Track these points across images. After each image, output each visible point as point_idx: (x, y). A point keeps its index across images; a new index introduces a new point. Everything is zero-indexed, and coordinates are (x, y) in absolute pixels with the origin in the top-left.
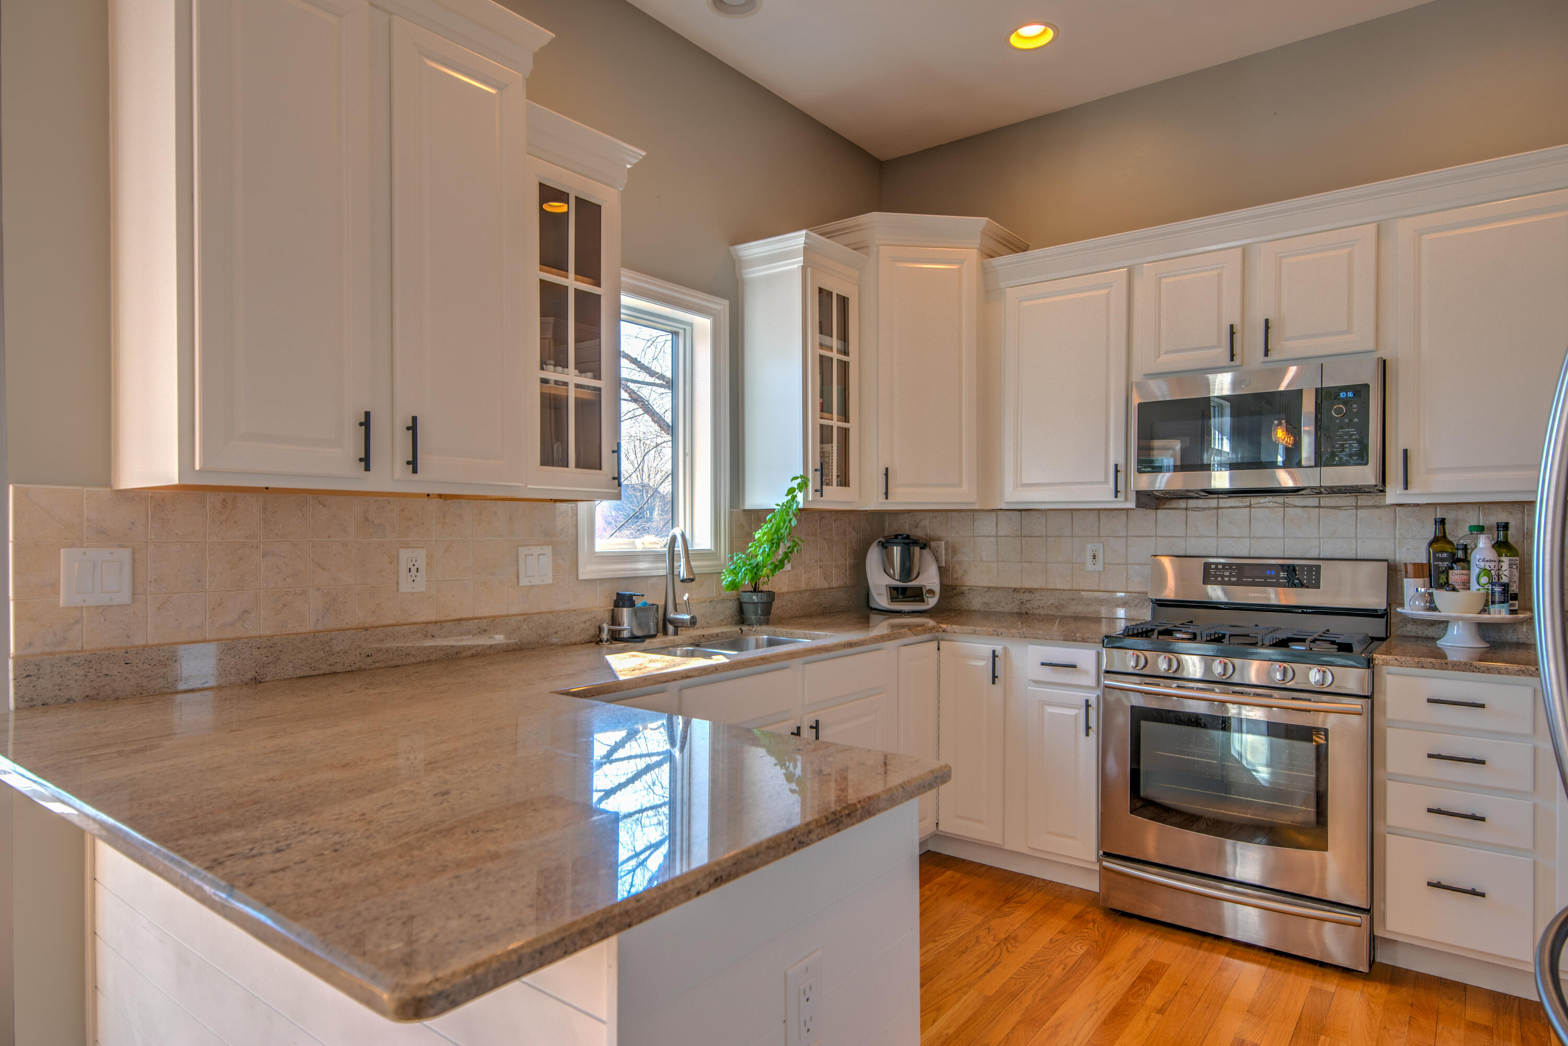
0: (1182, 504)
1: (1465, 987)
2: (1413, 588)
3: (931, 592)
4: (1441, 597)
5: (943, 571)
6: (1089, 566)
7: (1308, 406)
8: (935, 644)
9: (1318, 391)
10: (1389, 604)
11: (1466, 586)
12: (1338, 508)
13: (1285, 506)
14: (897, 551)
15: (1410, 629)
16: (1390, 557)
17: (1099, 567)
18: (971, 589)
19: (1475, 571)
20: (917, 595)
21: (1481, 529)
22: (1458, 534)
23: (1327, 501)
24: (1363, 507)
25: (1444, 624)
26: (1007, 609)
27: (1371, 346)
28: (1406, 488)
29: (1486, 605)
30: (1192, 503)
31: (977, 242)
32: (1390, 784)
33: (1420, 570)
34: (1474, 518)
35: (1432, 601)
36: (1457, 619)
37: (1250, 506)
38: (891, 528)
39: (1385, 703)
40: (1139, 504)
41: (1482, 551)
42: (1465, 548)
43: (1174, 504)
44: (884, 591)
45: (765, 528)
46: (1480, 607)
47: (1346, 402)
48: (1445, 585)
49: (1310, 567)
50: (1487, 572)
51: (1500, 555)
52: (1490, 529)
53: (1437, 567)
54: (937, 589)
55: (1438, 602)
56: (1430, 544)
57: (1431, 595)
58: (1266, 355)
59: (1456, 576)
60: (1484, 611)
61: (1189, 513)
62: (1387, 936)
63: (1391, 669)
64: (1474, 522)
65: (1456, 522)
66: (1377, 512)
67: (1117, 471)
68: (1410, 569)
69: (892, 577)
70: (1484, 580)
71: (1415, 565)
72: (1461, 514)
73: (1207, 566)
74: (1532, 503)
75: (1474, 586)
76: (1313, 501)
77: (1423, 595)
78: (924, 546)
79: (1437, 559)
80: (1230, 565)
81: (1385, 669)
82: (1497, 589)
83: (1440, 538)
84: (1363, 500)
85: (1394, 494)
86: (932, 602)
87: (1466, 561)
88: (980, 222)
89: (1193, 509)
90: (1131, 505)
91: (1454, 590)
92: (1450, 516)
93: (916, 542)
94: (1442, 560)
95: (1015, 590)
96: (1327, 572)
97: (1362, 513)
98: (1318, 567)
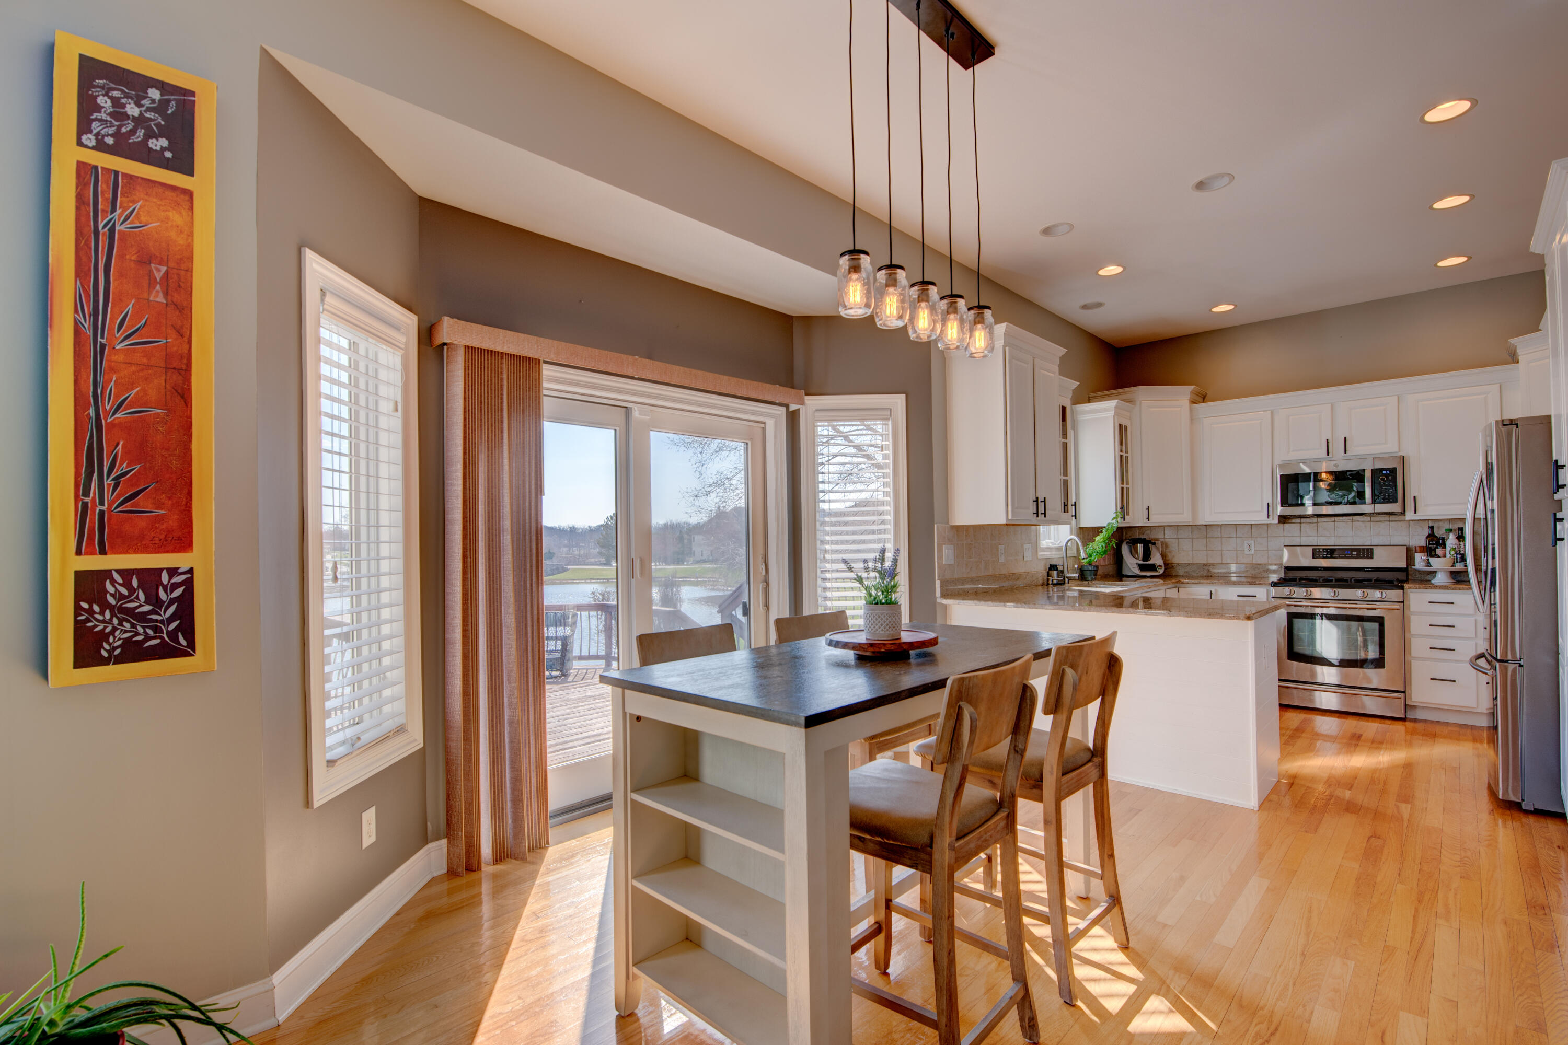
0: (1298, 520)
1: (1448, 723)
2: (1420, 559)
3: (1160, 566)
4: (1433, 560)
5: (1163, 556)
6: (1247, 551)
7: (1368, 475)
8: (1177, 589)
9: (1373, 470)
10: (1408, 565)
11: (1445, 555)
12: (1381, 521)
13: (1353, 521)
14: (1140, 547)
15: (1418, 577)
16: (1408, 544)
17: (1252, 552)
18: (1178, 565)
19: (1448, 549)
20: (1153, 567)
21: (1451, 530)
22: (1439, 533)
23: (1375, 518)
24: (1393, 521)
25: (1435, 572)
26: (1199, 574)
27: (1397, 450)
28: (1415, 513)
29: (1454, 563)
30: (1303, 520)
31: (1188, 397)
32: (1413, 639)
33: (1422, 549)
34: (1447, 526)
35: (1429, 562)
36: (1441, 570)
37: (1335, 521)
38: (1137, 535)
39: (1409, 605)
40: (1280, 522)
41: (1451, 541)
42: (1443, 539)
43: (1293, 521)
44: (1136, 566)
45: (1101, 536)
46: (1451, 564)
47: (1386, 475)
48: (1436, 556)
49: (1368, 549)
50: (1454, 549)
51: (1460, 541)
52: (1455, 530)
53: (1430, 548)
54: (1163, 565)
55: (1432, 563)
56: (1427, 537)
57: (1428, 560)
58: (1345, 453)
59: (1439, 551)
60: (1453, 566)
61: (1302, 525)
62: (1413, 704)
63: (1412, 590)
64: (1448, 527)
65: (1439, 527)
66: (1400, 523)
67: (1268, 506)
68: (1418, 549)
69: (1138, 559)
70: (1453, 553)
71: (1420, 547)
72: (1441, 523)
73: (1314, 550)
74: (1465, 519)
75: (1448, 555)
76: (1368, 519)
77: (1424, 560)
78: (1154, 544)
79: (1430, 544)
80: (1327, 549)
81: (1409, 590)
82: (1459, 556)
83: (1431, 536)
84: (1393, 518)
85: (1410, 515)
86: (1161, 571)
87: (1444, 546)
88: (1191, 388)
89: (1304, 523)
90: (1276, 521)
91: (1439, 557)
92: (1435, 525)
93: (1150, 542)
94: (1433, 544)
95: (1204, 565)
96: (1377, 552)
97: (1392, 524)
98: (1372, 549)
